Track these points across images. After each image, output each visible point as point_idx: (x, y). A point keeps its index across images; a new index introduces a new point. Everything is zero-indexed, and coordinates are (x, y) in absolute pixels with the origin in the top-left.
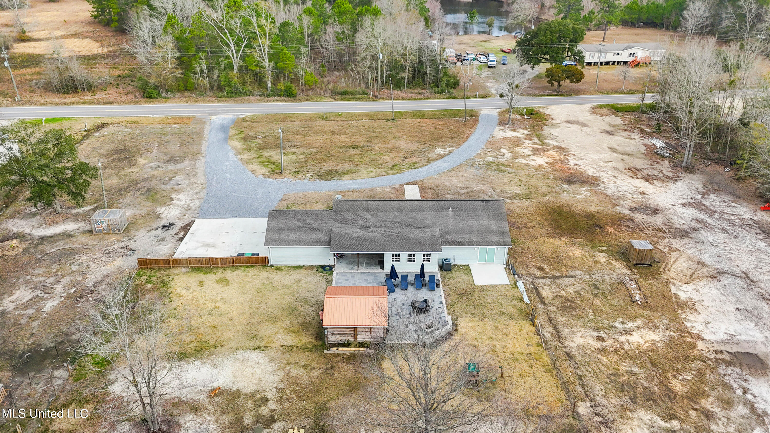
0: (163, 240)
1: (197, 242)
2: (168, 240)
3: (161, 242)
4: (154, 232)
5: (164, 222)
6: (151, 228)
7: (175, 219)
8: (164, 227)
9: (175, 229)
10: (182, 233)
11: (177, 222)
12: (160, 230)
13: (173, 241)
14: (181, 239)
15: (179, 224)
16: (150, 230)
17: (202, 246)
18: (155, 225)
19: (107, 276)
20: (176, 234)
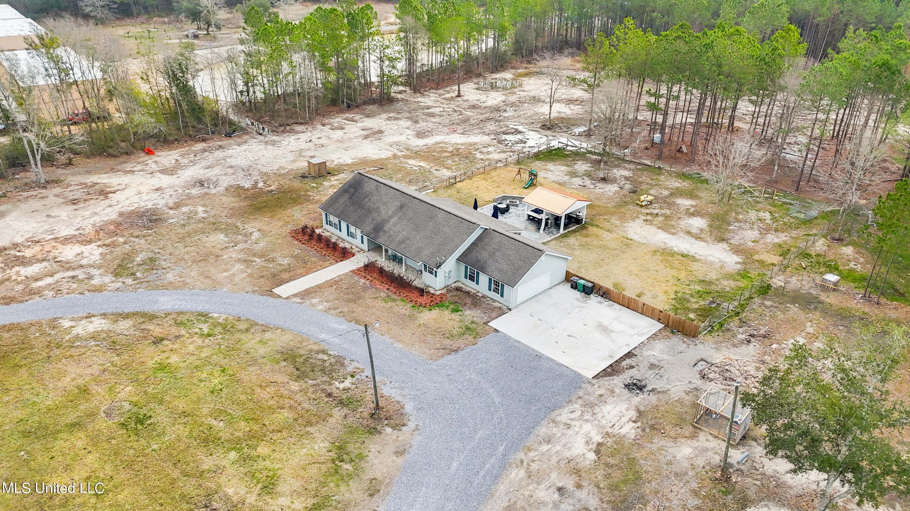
0: (652, 366)
1: (613, 341)
2: (646, 362)
3: (657, 363)
4: (659, 385)
5: (638, 399)
6: (660, 395)
7: (619, 396)
8: (641, 388)
9: (626, 377)
10: (624, 364)
11: (619, 389)
12: (649, 388)
13: (641, 358)
14: (629, 355)
15: (618, 381)
16: (663, 392)
17: (613, 332)
18: (653, 398)
19: (734, 346)
20: (632, 367)
